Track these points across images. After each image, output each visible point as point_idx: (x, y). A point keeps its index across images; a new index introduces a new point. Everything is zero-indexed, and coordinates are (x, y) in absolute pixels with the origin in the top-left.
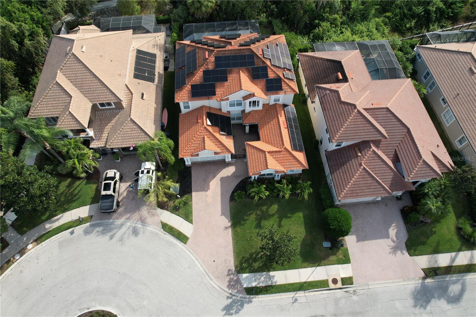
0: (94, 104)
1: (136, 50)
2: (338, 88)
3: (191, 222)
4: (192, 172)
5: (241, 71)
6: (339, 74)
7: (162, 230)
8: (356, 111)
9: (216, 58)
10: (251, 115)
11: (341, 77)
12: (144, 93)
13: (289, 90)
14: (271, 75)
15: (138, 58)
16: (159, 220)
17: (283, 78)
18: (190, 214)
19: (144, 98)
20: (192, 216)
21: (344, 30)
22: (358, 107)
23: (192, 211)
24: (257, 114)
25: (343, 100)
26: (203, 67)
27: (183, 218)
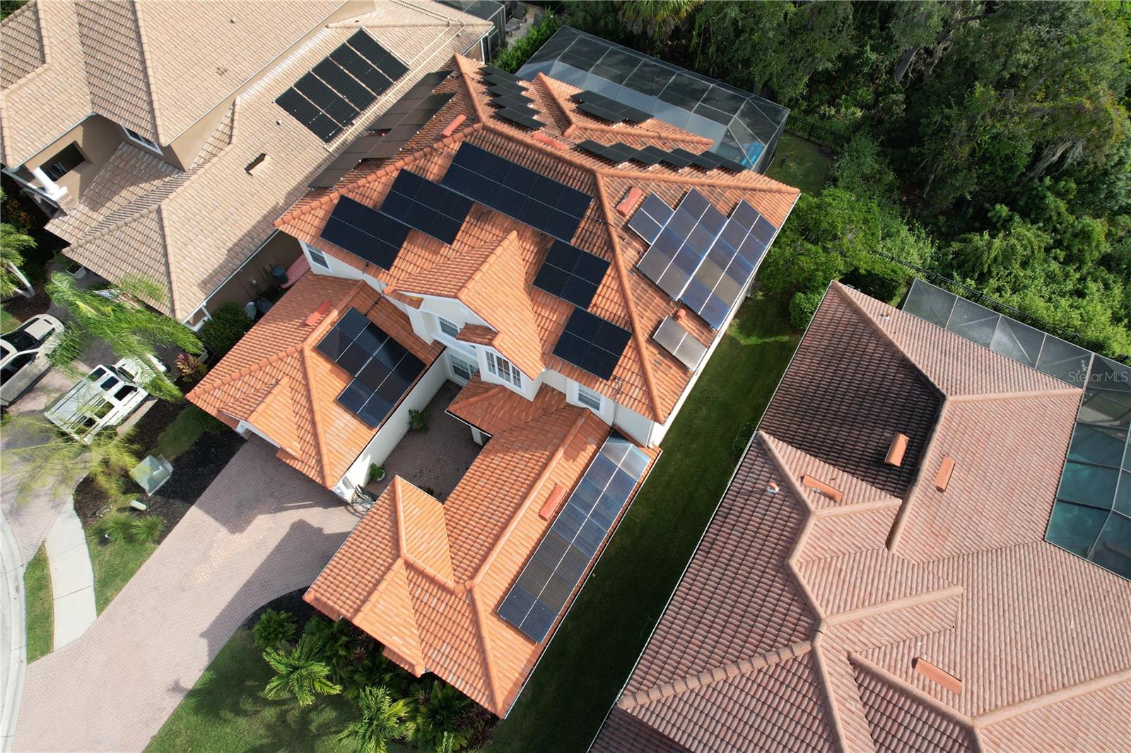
0: (98, 115)
1: (355, 31)
2: (831, 498)
3: (102, 601)
4: (233, 460)
5: (514, 233)
6: (902, 442)
7: (22, 571)
8: (801, 650)
9: (464, 145)
10: (488, 398)
11: (896, 457)
12: (267, 158)
13: (637, 393)
14: (605, 303)
15: (341, 53)
16: (43, 537)
17: (642, 338)
18: (118, 581)
19: (251, 171)
20: (119, 589)
21: (1093, 287)
22: (820, 641)
23: (132, 573)
24: (508, 405)
25: (795, 562)
26: (409, 159)
27: (95, 577)
